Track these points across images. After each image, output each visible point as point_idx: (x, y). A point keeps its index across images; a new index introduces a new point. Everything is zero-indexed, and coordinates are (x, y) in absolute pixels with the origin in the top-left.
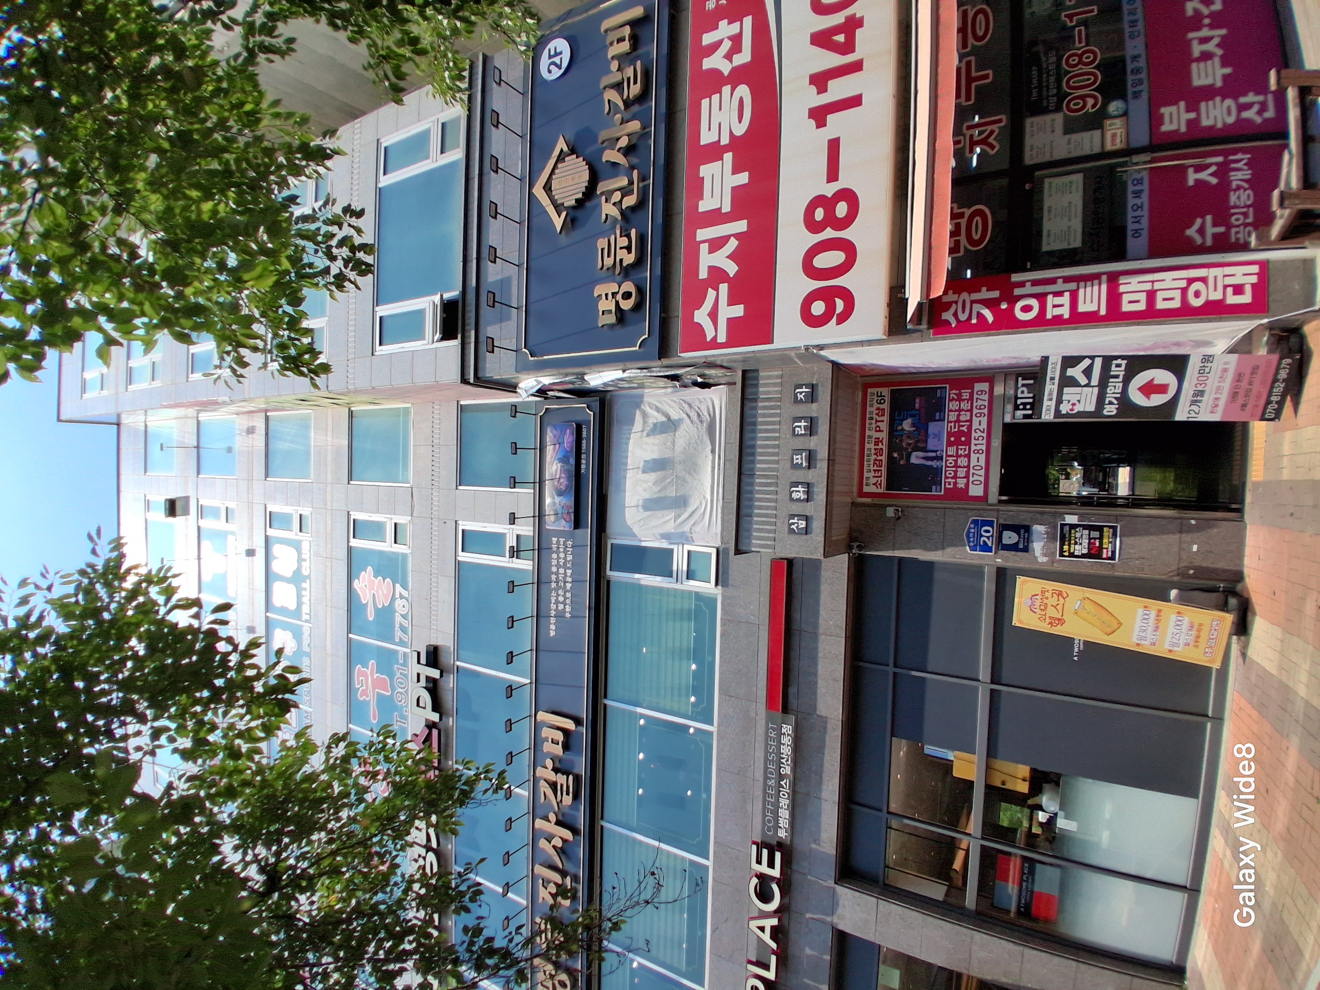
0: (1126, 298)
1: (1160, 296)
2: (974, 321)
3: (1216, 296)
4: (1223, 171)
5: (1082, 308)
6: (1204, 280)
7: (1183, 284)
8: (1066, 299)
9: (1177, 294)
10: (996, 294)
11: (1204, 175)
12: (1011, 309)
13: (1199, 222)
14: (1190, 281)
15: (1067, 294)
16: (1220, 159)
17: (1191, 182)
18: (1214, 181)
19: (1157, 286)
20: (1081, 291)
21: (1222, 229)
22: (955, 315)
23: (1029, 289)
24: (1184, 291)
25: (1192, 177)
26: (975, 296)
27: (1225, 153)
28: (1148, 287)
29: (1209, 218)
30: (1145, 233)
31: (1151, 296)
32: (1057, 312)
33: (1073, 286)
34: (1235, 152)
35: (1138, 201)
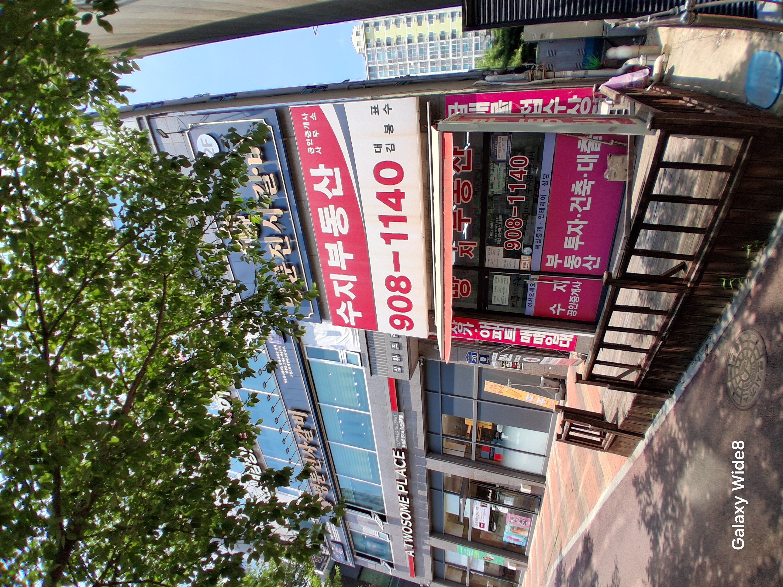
0: (522, 337)
1: (535, 339)
2: (464, 334)
3: (557, 343)
4: (569, 288)
5: (506, 338)
6: (552, 337)
7: (544, 337)
8: (500, 333)
9: (542, 340)
10: (473, 326)
11: (560, 288)
12: (479, 333)
13: (555, 305)
14: (547, 336)
15: (500, 332)
16: (569, 282)
17: (555, 290)
18: (564, 291)
19: (534, 336)
20: (506, 332)
21: (564, 310)
22: (457, 330)
23: (485, 327)
24: (544, 339)
25: (555, 288)
26: (464, 325)
27: (571, 280)
28: (531, 335)
29: (559, 305)
30: (534, 305)
31: (532, 338)
32: (497, 337)
33: (503, 329)
34: (576, 281)
35: (532, 293)
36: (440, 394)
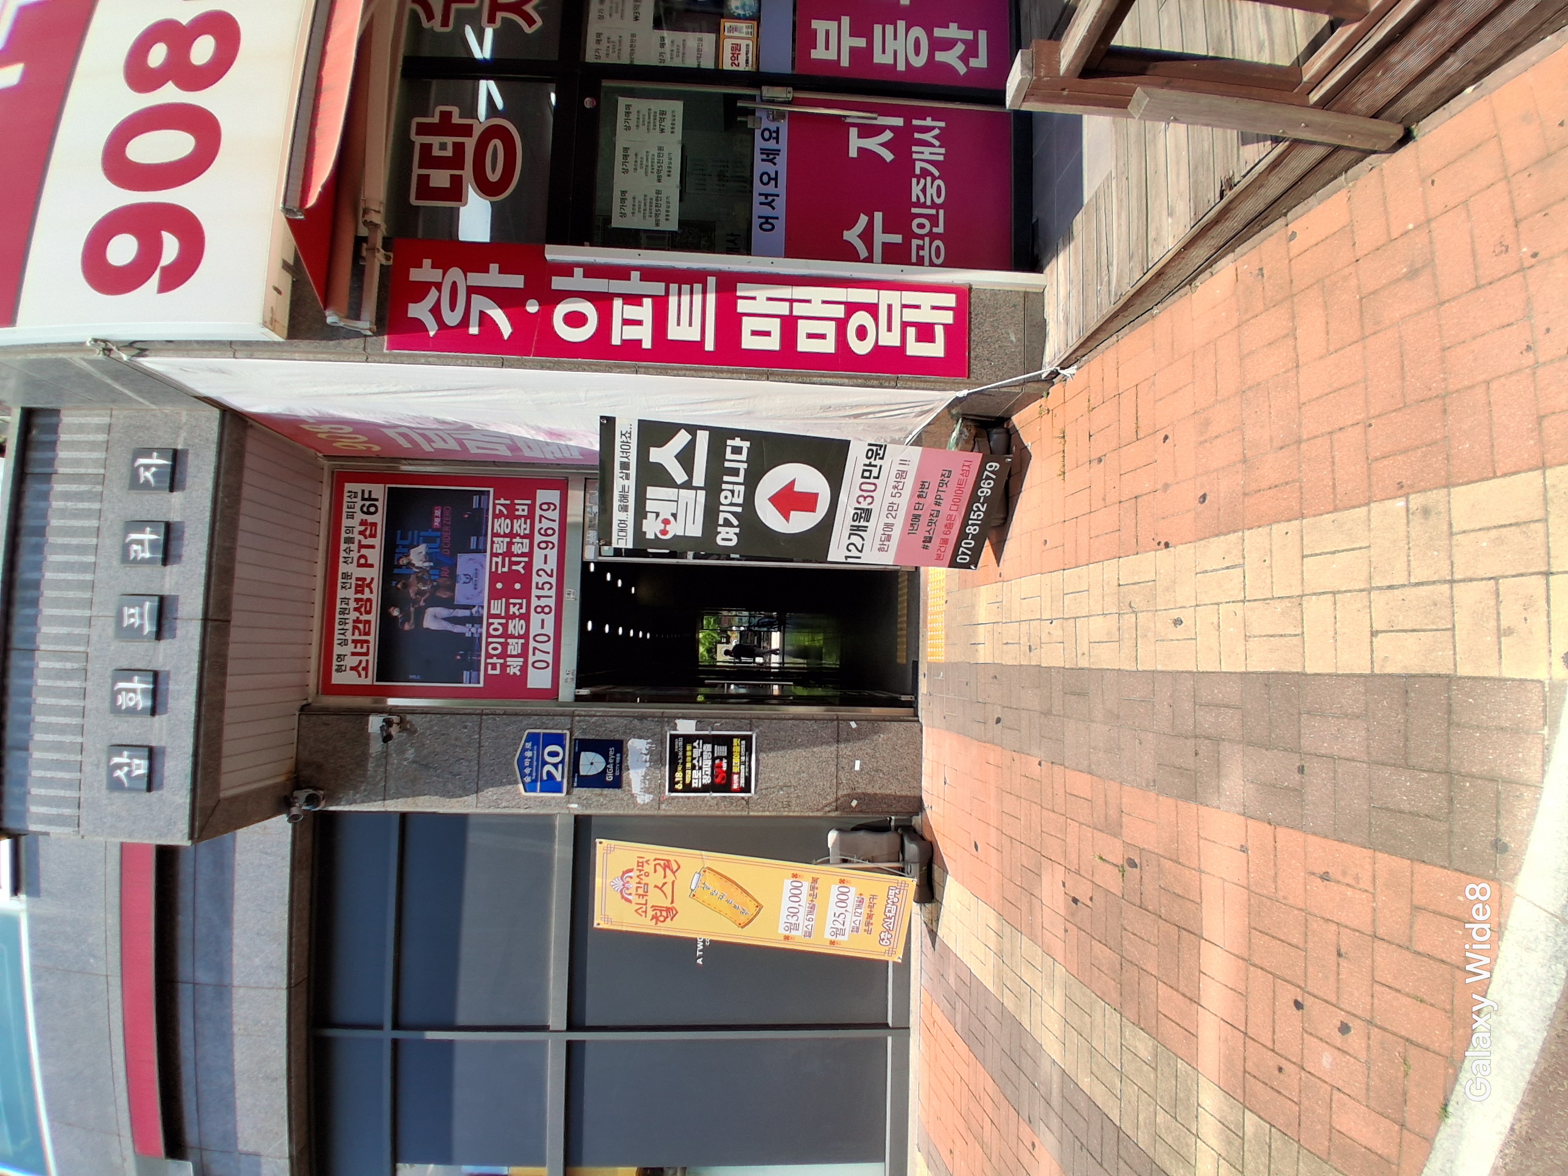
0: (748, 324)
1: (804, 328)
2: (474, 330)
3: (891, 339)
4: (902, 142)
5: (675, 333)
6: (872, 309)
7: (839, 312)
8: (645, 312)
9: (830, 329)
10: (516, 281)
11: (872, 144)
12: (546, 315)
13: (863, 219)
14: (852, 308)
15: (648, 302)
16: (899, 122)
17: (853, 153)
18: (888, 156)
19: (799, 310)
20: (673, 301)
21: (897, 239)
22: (436, 311)
23: (578, 281)
24: (841, 325)
25: (855, 143)
26: (477, 279)
27: (908, 114)
28: (783, 309)
29: (878, 216)
30: (781, 225)
31: (789, 324)
32: (631, 333)
33: (658, 288)
34: (922, 114)
35: (769, 168)
36: (388, 1034)
